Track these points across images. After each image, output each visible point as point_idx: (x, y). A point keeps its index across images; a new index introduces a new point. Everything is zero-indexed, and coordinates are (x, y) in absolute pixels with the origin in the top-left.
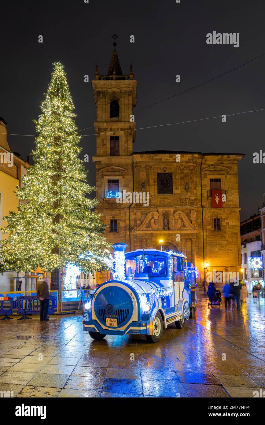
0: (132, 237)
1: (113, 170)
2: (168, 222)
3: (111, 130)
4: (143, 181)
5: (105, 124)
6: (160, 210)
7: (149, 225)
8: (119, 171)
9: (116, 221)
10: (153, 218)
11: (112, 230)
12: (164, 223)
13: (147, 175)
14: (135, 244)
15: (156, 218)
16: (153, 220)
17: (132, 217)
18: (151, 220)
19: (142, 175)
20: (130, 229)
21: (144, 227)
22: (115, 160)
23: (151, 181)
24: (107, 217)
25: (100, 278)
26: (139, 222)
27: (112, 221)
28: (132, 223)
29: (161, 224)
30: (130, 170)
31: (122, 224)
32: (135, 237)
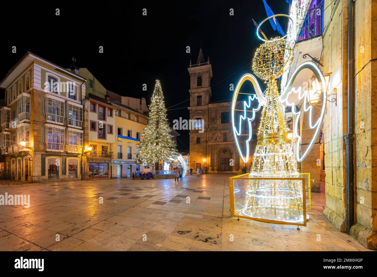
0: (207, 146)
1: (199, 113)
2: (226, 138)
3: (197, 92)
4: (213, 117)
5: (194, 90)
6: (222, 132)
7: (216, 140)
8: (201, 113)
9: (199, 138)
10: (218, 136)
11: (197, 143)
12: (224, 138)
13: (216, 114)
14: (209, 149)
15: (219, 136)
16: (218, 137)
17: (208, 136)
18: (217, 137)
19: (213, 114)
20: (206, 142)
21: (213, 141)
22: (199, 108)
23: (218, 117)
24: (195, 137)
25: (191, 166)
26: (211, 138)
27: (197, 138)
28: (207, 139)
29: (222, 139)
30: (207, 112)
31: (202, 140)
32: (209, 146)
